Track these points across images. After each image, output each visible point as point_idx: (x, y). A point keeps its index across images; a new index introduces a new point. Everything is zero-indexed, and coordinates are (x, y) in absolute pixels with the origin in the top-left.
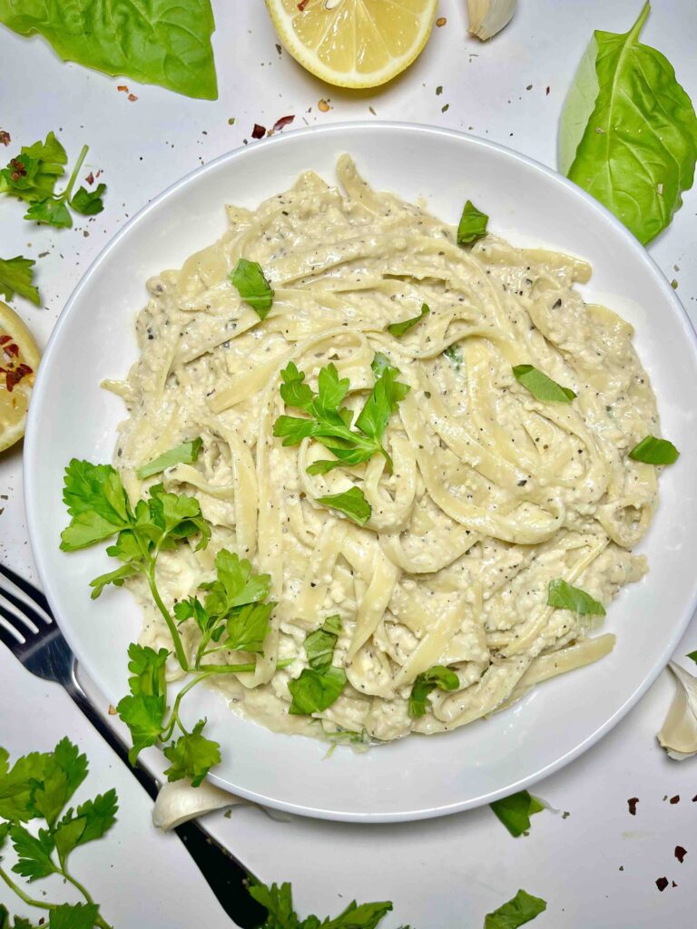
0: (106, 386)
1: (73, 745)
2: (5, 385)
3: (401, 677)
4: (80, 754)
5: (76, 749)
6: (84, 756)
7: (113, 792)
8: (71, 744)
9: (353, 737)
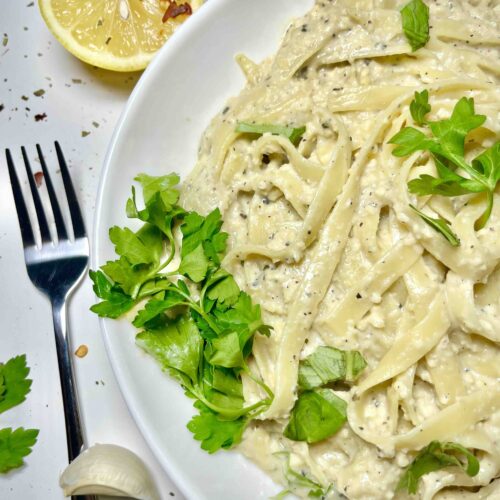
0: (240, 60)
1: (27, 366)
2: (162, 15)
3: (406, 434)
4: (28, 377)
5: (27, 371)
6: (30, 382)
7: (35, 433)
8: (26, 364)
9: (315, 490)
